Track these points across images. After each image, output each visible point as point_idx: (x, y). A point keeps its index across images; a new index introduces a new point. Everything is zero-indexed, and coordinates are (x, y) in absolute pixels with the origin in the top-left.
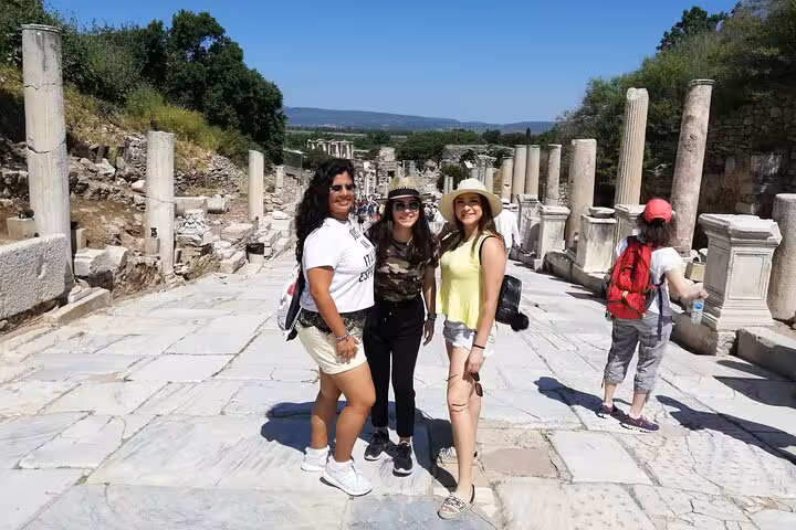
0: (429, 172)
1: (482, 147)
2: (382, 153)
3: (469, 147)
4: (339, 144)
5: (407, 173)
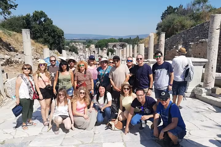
1: (118, 43)
2: (91, 46)
3: (115, 43)
4: (79, 44)
5: (98, 51)
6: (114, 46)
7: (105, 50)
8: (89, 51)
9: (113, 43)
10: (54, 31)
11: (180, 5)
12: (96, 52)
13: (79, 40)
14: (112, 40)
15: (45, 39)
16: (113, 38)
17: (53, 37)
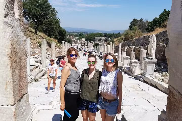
0: (92, 44)
1: (103, 38)
2: (82, 40)
3: (100, 38)
4: (72, 37)
5: (87, 43)
6: (100, 40)
7: (93, 43)
8: (81, 43)
9: (99, 38)
10: (61, 31)
11: (141, 19)
12: (86, 44)
13: (72, 32)
14: (99, 35)
15: (55, 36)
16: (99, 33)
17: (60, 35)
